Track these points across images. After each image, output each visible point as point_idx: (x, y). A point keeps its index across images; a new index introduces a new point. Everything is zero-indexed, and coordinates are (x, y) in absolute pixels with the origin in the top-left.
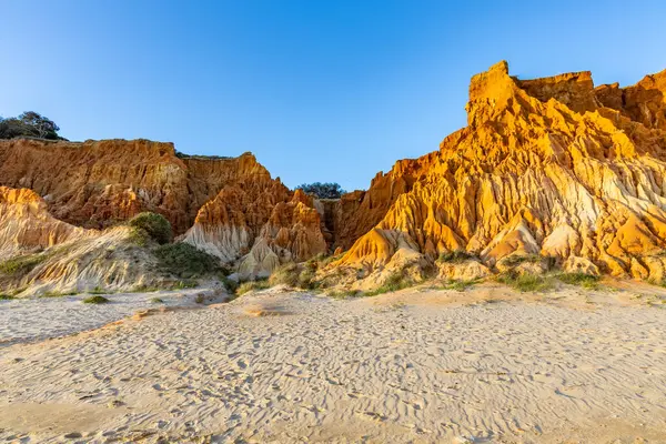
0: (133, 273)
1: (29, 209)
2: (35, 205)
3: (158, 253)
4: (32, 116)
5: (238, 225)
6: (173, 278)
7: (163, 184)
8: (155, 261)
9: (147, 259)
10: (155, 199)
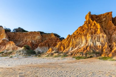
0: (22, 54)
1: (13, 45)
2: (14, 44)
3: (27, 51)
4: (19, 28)
5: (46, 46)
6: (28, 55)
7: (37, 39)
8: (26, 52)
9: (25, 52)
10: (35, 42)
